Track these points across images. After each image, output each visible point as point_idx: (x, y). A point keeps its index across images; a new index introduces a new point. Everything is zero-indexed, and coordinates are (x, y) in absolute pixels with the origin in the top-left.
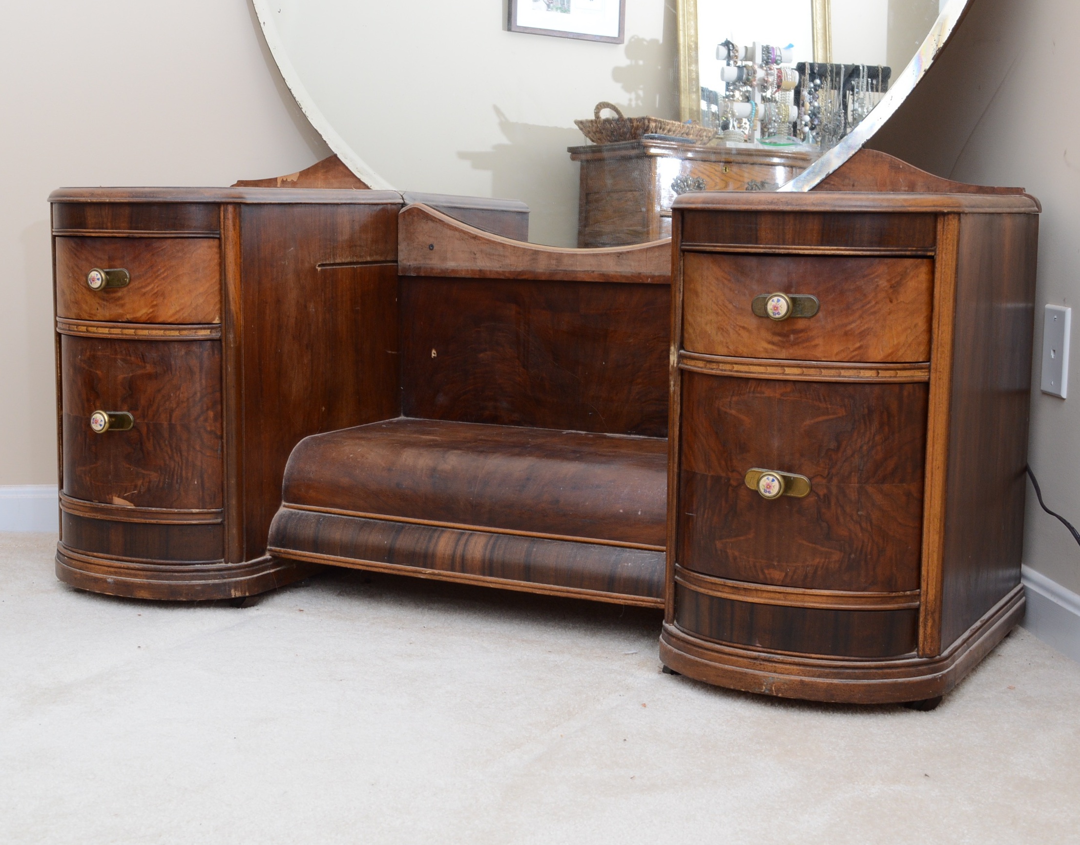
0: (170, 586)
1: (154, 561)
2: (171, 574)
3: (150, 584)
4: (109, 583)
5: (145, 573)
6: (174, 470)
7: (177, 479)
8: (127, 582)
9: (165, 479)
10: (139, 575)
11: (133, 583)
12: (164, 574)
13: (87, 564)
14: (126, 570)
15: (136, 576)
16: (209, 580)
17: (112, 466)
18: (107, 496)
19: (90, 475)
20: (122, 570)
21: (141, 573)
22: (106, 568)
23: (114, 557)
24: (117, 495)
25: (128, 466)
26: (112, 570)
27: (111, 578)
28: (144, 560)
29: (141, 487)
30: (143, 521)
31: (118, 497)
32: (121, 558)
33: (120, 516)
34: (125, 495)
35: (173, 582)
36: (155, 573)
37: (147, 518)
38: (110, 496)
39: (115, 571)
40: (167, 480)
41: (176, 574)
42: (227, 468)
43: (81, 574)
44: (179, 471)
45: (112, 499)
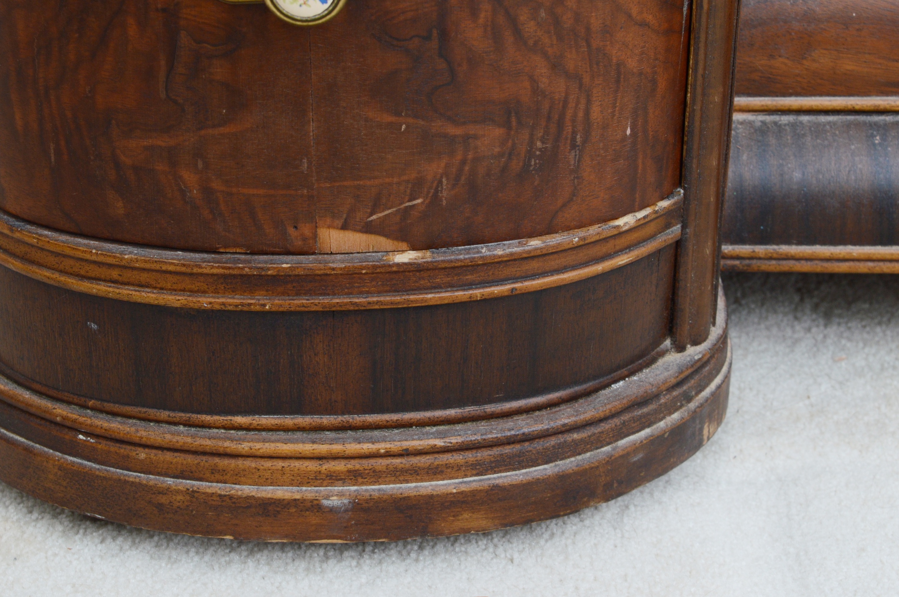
0: (562, 477)
1: (490, 408)
2: (561, 439)
3: (496, 488)
4: (332, 510)
5: (470, 456)
6: (565, 102)
7: (574, 133)
8: (408, 498)
9: (531, 143)
10: (447, 466)
11: (431, 497)
12: (539, 445)
13: (217, 460)
14: (397, 461)
15: (435, 474)
16: (661, 420)
17: (312, 128)
18: (291, 231)
19: (200, 165)
20: (381, 463)
21: (458, 458)
22: (312, 466)
23: (326, 420)
24: (339, 223)
25: (388, 118)
26: (340, 466)
27: (341, 495)
28: (452, 412)
29: (440, 182)
30: (461, 295)
31: (344, 227)
32: (358, 419)
33: (361, 293)
34: (374, 217)
35: (568, 461)
36: (507, 450)
37: (470, 285)
38: (306, 230)
39: (349, 471)
40: (539, 144)
41: (576, 436)
42: (706, 54)
43: (192, 493)
44: (582, 106)
45: (315, 236)
